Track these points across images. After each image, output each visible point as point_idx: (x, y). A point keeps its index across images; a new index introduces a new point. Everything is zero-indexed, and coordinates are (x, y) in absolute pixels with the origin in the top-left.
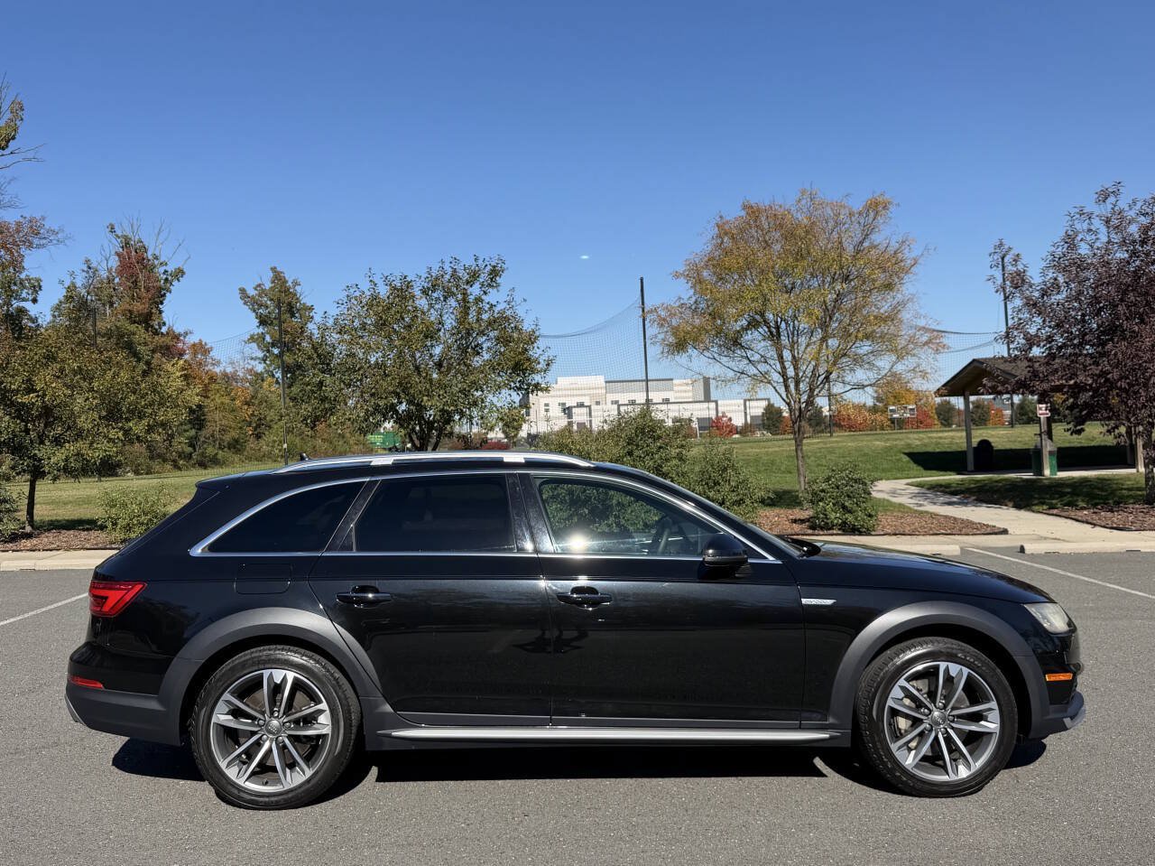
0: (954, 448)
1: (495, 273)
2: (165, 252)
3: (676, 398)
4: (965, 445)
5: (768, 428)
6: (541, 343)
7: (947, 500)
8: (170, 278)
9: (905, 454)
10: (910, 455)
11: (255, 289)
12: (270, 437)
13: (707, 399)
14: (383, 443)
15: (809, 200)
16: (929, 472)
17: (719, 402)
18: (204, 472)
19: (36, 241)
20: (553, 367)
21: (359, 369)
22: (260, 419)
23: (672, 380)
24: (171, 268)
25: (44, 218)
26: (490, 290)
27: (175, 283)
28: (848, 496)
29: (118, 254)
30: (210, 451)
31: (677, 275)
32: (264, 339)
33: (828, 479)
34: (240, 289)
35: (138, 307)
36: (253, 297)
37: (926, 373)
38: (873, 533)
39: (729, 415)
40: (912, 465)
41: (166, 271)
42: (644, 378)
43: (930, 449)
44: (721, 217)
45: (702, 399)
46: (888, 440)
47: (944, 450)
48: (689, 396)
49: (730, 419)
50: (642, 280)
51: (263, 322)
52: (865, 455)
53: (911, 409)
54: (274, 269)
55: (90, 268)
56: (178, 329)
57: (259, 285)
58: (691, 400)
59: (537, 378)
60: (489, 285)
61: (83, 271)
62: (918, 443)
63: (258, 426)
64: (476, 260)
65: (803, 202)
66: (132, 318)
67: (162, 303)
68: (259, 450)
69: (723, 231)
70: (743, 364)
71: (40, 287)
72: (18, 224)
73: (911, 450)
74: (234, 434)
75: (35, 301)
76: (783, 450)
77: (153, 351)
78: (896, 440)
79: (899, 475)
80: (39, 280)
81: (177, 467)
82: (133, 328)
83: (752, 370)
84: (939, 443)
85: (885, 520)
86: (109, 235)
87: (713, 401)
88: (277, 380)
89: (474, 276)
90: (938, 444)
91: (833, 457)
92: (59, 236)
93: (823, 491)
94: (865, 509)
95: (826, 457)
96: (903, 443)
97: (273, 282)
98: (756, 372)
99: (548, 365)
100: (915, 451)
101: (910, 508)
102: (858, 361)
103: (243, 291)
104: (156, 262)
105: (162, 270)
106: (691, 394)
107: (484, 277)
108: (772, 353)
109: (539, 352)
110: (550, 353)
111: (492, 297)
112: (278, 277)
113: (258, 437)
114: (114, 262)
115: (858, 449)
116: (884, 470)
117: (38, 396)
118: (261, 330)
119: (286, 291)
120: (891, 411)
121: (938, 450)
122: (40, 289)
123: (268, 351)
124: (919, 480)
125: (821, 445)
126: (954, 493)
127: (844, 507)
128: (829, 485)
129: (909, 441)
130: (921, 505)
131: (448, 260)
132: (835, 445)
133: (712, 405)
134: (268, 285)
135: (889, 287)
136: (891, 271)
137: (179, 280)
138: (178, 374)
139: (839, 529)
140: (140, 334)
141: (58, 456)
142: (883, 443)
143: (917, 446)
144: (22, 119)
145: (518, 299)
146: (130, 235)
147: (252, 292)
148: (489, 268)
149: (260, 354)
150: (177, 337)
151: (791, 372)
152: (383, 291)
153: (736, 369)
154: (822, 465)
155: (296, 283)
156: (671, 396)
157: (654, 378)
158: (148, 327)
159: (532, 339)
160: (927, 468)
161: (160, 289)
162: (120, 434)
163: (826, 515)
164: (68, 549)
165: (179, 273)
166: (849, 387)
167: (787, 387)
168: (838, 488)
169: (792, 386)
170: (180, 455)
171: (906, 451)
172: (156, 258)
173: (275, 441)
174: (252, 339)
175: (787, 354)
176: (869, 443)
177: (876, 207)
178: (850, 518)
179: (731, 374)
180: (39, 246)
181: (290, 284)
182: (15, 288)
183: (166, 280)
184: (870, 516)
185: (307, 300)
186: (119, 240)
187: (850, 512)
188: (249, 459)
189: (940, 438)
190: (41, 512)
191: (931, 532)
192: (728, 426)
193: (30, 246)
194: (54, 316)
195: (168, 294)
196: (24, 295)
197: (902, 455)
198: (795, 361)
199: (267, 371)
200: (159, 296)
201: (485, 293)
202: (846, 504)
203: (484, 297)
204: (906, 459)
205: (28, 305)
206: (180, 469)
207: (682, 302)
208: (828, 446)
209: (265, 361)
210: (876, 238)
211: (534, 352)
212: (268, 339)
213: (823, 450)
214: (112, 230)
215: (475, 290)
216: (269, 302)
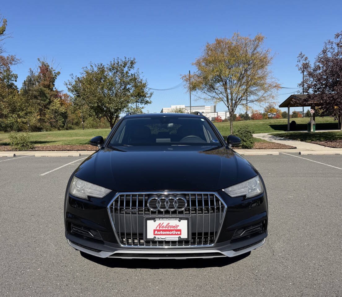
0: (284, 123)
1: (132, 63)
2: (54, 67)
4: (287, 123)
6: (148, 87)
7: (280, 139)
8: (56, 74)
10: (270, 126)
13: (215, 112)
16: (276, 131)
19: (14, 62)
20: (153, 96)
22: (84, 116)
23: (204, 106)
24: (56, 72)
25: (15, 56)
26: (131, 69)
27: (58, 76)
28: (245, 137)
29: (40, 67)
31: (193, 64)
33: (239, 131)
35: (46, 83)
37: (274, 97)
38: (252, 148)
39: (220, 116)
40: (271, 129)
43: (277, 124)
45: (213, 112)
46: (264, 121)
47: (281, 124)
48: (209, 111)
49: (221, 118)
50: (190, 71)
52: (256, 126)
53: (275, 114)
56: (59, 90)
59: (147, 99)
60: (131, 67)
61: (30, 72)
62: (273, 122)
64: (126, 58)
66: (44, 85)
67: (54, 82)
68: (84, 125)
69: (208, 48)
70: (214, 94)
72: (8, 57)
73: (271, 124)
77: (51, 96)
78: (266, 121)
79: (266, 132)
82: (45, 89)
83: (217, 96)
85: (257, 144)
86: (38, 62)
89: (125, 64)
90: (279, 122)
92: (20, 61)
93: (237, 135)
94: (250, 141)
96: (268, 122)
99: (151, 95)
101: (267, 141)
102: (252, 93)
104: (52, 70)
105: (54, 72)
106: (210, 110)
107: (129, 64)
108: (224, 91)
110: (151, 91)
111: (132, 71)
114: (39, 70)
115: (254, 124)
116: (261, 130)
120: (269, 115)
121: (279, 124)
122: (17, 77)
124: (271, 133)
125: (243, 123)
126: (282, 137)
128: (239, 133)
129: (271, 122)
130: (271, 140)
131: (116, 58)
134: (85, 77)
138: (58, 103)
139: (241, 147)
140: (47, 91)
142: (262, 122)
145: (140, 72)
146: (44, 62)
148: (130, 61)
150: (58, 92)
151: (230, 97)
152: (96, 69)
153: (212, 96)
158: (49, 89)
159: (144, 86)
161: (53, 78)
165: (59, 73)
166: (248, 102)
167: (228, 102)
168: (241, 134)
169: (230, 101)
171: (269, 125)
173: (88, 123)
176: (258, 122)
177: (259, 38)
178: (245, 143)
179: (210, 97)
180: (15, 64)
182: (10, 77)
183: (55, 75)
184: (252, 143)
186: (41, 63)
187: (245, 141)
189: (280, 121)
191: (271, 148)
193: (12, 64)
194: (23, 86)
195: (56, 79)
196: (13, 79)
198: (231, 94)
200: (53, 80)
201: (129, 70)
202: (244, 139)
203: (129, 72)
204: (269, 127)
205: (14, 82)
207: (195, 73)
211: (146, 90)
214: (39, 60)
215: (126, 69)
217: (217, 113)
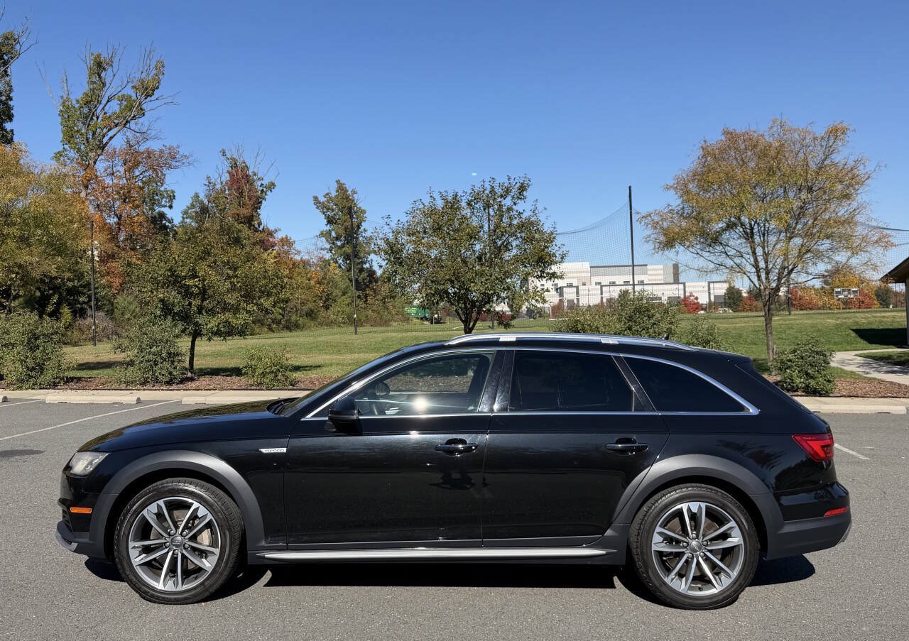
0: (896, 326)
1: (522, 188)
2: (262, 171)
3: (649, 280)
4: (906, 323)
5: (730, 306)
6: (558, 241)
7: (890, 369)
8: (265, 189)
9: (853, 330)
10: (856, 331)
11: (325, 197)
12: (335, 309)
13: (676, 281)
14: (417, 314)
15: (779, 127)
16: (874, 346)
17: (686, 284)
18: (289, 334)
19: (174, 164)
20: (566, 259)
21: (424, 262)
22: (328, 295)
23: (646, 265)
24: (265, 182)
25: (178, 147)
26: (519, 201)
27: (269, 193)
28: (811, 365)
29: (228, 172)
30: (294, 318)
31: (668, 188)
32: (330, 234)
33: (794, 351)
34: (314, 197)
35: (244, 212)
36: (323, 203)
37: (877, 266)
38: (831, 395)
39: (695, 295)
40: (859, 339)
41: (262, 184)
42: (631, 264)
43: (874, 327)
44: (705, 141)
45: (672, 281)
46: (839, 318)
47: (886, 327)
48: (661, 279)
49: (697, 298)
50: (630, 188)
51: (330, 221)
52: (819, 330)
53: (854, 291)
54: (338, 182)
55: (210, 183)
56: (271, 228)
57: (327, 194)
58: (662, 282)
59: (554, 268)
60: (518, 198)
61: (205, 185)
62: (864, 321)
63: (327, 300)
64: (509, 179)
65: (775, 129)
66: (238, 218)
67: (260, 209)
68: (328, 318)
69: (706, 152)
70: (722, 259)
71: (174, 196)
72: (161, 151)
73: (858, 327)
74: (310, 305)
75: (171, 207)
76: (749, 326)
77: (254, 244)
78: (845, 318)
79: (848, 348)
80: (173, 192)
81: (271, 329)
82: (240, 226)
83: (729, 262)
84: (883, 322)
85: (841, 385)
86: (222, 158)
87: (682, 283)
88: (339, 265)
89: (508, 191)
90: (881, 322)
91: (791, 332)
92: (190, 159)
93: (790, 361)
94: (825, 376)
95: (785, 332)
96: (851, 321)
97: (337, 191)
98: (732, 263)
99: (562, 258)
100: (862, 328)
101: (859, 375)
102: (819, 255)
103: (316, 198)
104: (255, 178)
105: (259, 183)
106: (662, 277)
107: (514, 191)
108: (746, 249)
109: (557, 248)
110: (564, 249)
111: (520, 206)
112: (341, 188)
113: (327, 308)
114: (226, 177)
115: (812, 326)
116: (835, 343)
117: (199, 280)
118: (328, 228)
119: (347, 198)
120: (837, 292)
121: (881, 327)
122: (174, 198)
123: (333, 243)
124: (865, 352)
125: (781, 322)
126: (896, 364)
127: (807, 374)
128: (795, 356)
129: (857, 320)
130: (868, 373)
131: (487, 179)
132: (793, 322)
133: (681, 286)
134: (334, 194)
135: (847, 196)
136: (849, 183)
137: (271, 191)
138: (272, 261)
139: (803, 392)
140: (245, 232)
141: (213, 323)
142: (834, 321)
143: (864, 323)
144: (163, 74)
145: (540, 207)
146: (237, 158)
147: (322, 199)
148: (518, 185)
149: (328, 246)
150: (271, 234)
151: (762, 264)
152: (440, 204)
153: (716, 262)
154: (782, 339)
155: (354, 192)
156: (646, 279)
157: (639, 264)
158: (250, 225)
159: (550, 239)
160: (871, 342)
161: (258, 198)
162: (255, 308)
163: (792, 380)
164: (222, 389)
165: (272, 186)
166: (812, 277)
167: (759, 277)
168: (802, 358)
169: (763, 276)
170: (274, 321)
171: (854, 328)
172: (255, 175)
173: (339, 312)
174: (322, 234)
175: (759, 251)
176: (822, 321)
177: (836, 133)
178: (812, 383)
179: (712, 266)
180: (176, 167)
181: (349, 192)
182: (157, 198)
183: (262, 191)
184: (829, 381)
185: (362, 205)
186: (229, 162)
187: (812, 377)
188: (321, 324)
189: (884, 317)
190: (198, 364)
191: (880, 395)
192: (695, 304)
193: (170, 167)
194: (183, 218)
195: (263, 201)
196: (163, 203)
197: (851, 331)
198: (766, 255)
199: (333, 259)
200: (257, 204)
201: (515, 204)
202: (809, 371)
203: (514, 207)
204: (853, 334)
205: (166, 210)
206: (273, 331)
207: (670, 208)
208: (787, 322)
209: (331, 251)
210: (837, 158)
211: (553, 249)
212: (333, 234)
213: (783, 326)
214: (224, 154)
215: (507, 202)
216: (334, 207)
217: (684, 284)
